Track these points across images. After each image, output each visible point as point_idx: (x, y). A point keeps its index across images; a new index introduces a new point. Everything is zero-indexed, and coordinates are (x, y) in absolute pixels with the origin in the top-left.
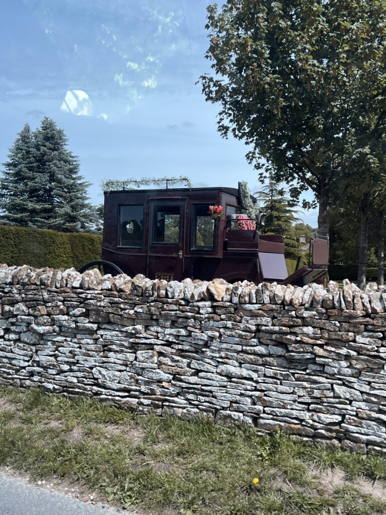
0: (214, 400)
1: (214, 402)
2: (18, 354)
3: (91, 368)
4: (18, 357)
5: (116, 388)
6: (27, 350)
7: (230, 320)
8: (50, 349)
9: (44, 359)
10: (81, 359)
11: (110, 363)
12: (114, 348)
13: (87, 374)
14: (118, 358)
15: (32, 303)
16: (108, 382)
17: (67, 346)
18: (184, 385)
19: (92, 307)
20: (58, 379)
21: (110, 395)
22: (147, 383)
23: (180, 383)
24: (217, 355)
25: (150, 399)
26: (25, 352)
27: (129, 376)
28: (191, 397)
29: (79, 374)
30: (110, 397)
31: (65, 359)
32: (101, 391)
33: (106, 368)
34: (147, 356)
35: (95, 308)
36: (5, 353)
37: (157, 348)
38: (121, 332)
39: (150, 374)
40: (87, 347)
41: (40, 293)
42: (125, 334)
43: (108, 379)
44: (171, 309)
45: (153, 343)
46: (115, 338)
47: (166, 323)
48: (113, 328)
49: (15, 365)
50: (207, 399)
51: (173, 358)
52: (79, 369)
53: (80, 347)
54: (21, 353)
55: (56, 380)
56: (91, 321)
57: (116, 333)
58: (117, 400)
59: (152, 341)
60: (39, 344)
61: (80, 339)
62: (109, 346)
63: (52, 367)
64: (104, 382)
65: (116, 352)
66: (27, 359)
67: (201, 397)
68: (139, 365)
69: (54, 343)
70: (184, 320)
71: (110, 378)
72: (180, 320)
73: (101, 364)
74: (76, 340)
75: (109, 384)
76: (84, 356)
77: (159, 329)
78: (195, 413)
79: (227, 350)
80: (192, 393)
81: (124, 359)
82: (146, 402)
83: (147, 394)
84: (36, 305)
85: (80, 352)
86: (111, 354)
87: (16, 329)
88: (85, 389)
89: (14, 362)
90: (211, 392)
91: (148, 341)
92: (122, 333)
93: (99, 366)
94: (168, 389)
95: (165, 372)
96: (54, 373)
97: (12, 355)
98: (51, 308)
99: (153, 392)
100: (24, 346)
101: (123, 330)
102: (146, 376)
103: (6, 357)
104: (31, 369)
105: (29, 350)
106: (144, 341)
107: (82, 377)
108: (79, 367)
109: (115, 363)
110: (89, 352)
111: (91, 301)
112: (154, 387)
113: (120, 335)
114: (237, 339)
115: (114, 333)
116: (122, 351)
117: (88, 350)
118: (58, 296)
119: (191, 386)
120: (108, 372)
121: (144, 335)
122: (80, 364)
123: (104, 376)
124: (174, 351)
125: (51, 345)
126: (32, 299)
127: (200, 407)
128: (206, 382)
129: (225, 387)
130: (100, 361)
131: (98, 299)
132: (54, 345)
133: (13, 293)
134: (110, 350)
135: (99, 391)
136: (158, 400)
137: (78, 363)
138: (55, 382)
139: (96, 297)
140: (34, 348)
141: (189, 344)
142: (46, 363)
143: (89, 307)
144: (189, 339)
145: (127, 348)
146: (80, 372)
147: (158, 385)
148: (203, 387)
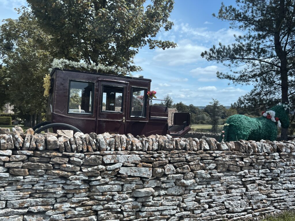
0: (286, 203)
1: (286, 204)
2: (168, 206)
3: (223, 202)
4: (168, 208)
5: (240, 211)
6: (175, 201)
7: (288, 161)
8: (193, 196)
9: (191, 204)
10: (216, 198)
11: (234, 196)
12: (234, 186)
13: (222, 207)
14: (237, 192)
15: (179, 163)
16: (236, 208)
17: (205, 191)
18: (273, 199)
19: (220, 162)
20: (204, 216)
21: (239, 216)
22: (255, 203)
23: (272, 199)
24: (282, 180)
25: (258, 211)
26: (174, 202)
27: (246, 201)
28: (276, 204)
29: (217, 208)
30: (238, 217)
31: (206, 200)
32: (233, 215)
33: (232, 200)
34: (253, 188)
35: (223, 162)
36: (157, 207)
37: (257, 182)
38: (236, 175)
39: (257, 198)
40: (219, 189)
41: (184, 156)
42: (238, 177)
43: (234, 207)
44: (262, 158)
45: (255, 179)
46: (233, 180)
47: (259, 167)
48: (231, 174)
49: (166, 215)
50: (283, 203)
51: (265, 186)
52: (216, 205)
53: (213, 190)
54: (170, 204)
55: (203, 217)
56: (219, 171)
57: (234, 177)
58: (243, 218)
59: (254, 178)
60: (185, 194)
61: (213, 185)
62: (230, 186)
63: (197, 209)
64: (233, 209)
65: (235, 188)
66: (175, 207)
67: (281, 203)
68: (250, 193)
69: (194, 190)
70: (269, 164)
71: (235, 205)
72: (267, 164)
73: (228, 199)
74: (210, 186)
75: (236, 209)
76: (217, 195)
77: (256, 171)
78: (280, 212)
79: (286, 176)
80: (276, 202)
81: (241, 192)
82: (257, 214)
83: (256, 209)
84: (183, 165)
85: (214, 193)
86: (233, 190)
87: (166, 186)
88: (223, 217)
89: (164, 213)
90: (283, 199)
91: (251, 179)
92: (236, 177)
93: (228, 200)
94: (266, 203)
95: (263, 195)
96: (200, 212)
97: (164, 208)
98: (194, 166)
99: (259, 207)
100: (172, 198)
101: (237, 174)
102: (255, 199)
103: (158, 211)
104: (180, 214)
105: (177, 200)
106: (249, 179)
107: (219, 210)
108: (216, 203)
109: (237, 196)
110: (221, 192)
111: (220, 158)
112: (259, 204)
113: (236, 178)
114: (290, 170)
115: (232, 177)
116: (238, 187)
117: (219, 191)
118: (197, 156)
119: (276, 199)
120: (233, 202)
121: (249, 175)
122: (216, 201)
123: (232, 205)
124: (265, 182)
125: (193, 193)
126: (179, 161)
127: (281, 208)
128: (281, 195)
129: (288, 195)
130: (228, 197)
131: (223, 156)
132: (195, 192)
133: (162, 157)
134: (232, 188)
135: (231, 215)
136: (262, 211)
137: (214, 201)
138: (203, 218)
139: (222, 155)
140: (181, 198)
141: (271, 177)
142: (193, 207)
143: (218, 162)
144: (271, 174)
145: (241, 185)
146: (217, 206)
147: (261, 203)
148: (280, 198)
